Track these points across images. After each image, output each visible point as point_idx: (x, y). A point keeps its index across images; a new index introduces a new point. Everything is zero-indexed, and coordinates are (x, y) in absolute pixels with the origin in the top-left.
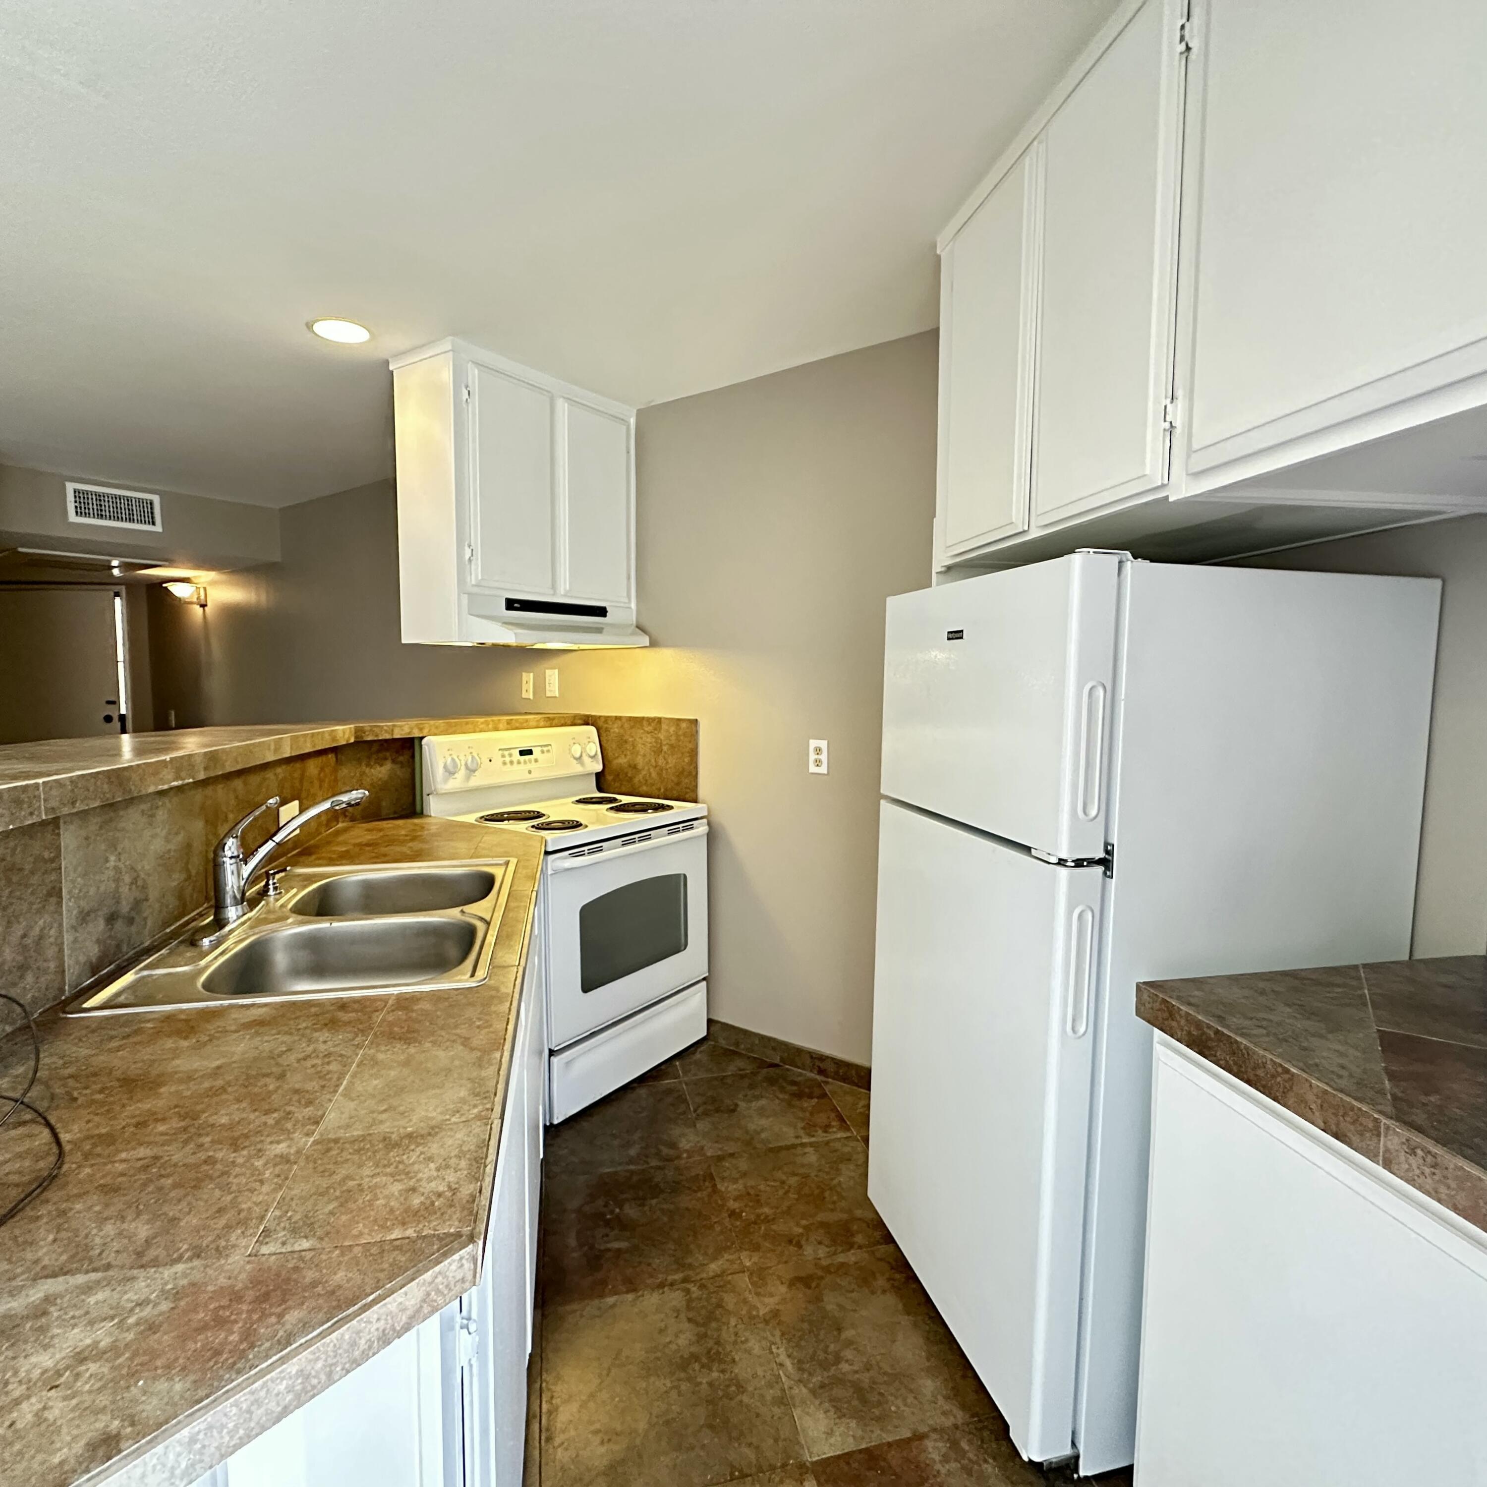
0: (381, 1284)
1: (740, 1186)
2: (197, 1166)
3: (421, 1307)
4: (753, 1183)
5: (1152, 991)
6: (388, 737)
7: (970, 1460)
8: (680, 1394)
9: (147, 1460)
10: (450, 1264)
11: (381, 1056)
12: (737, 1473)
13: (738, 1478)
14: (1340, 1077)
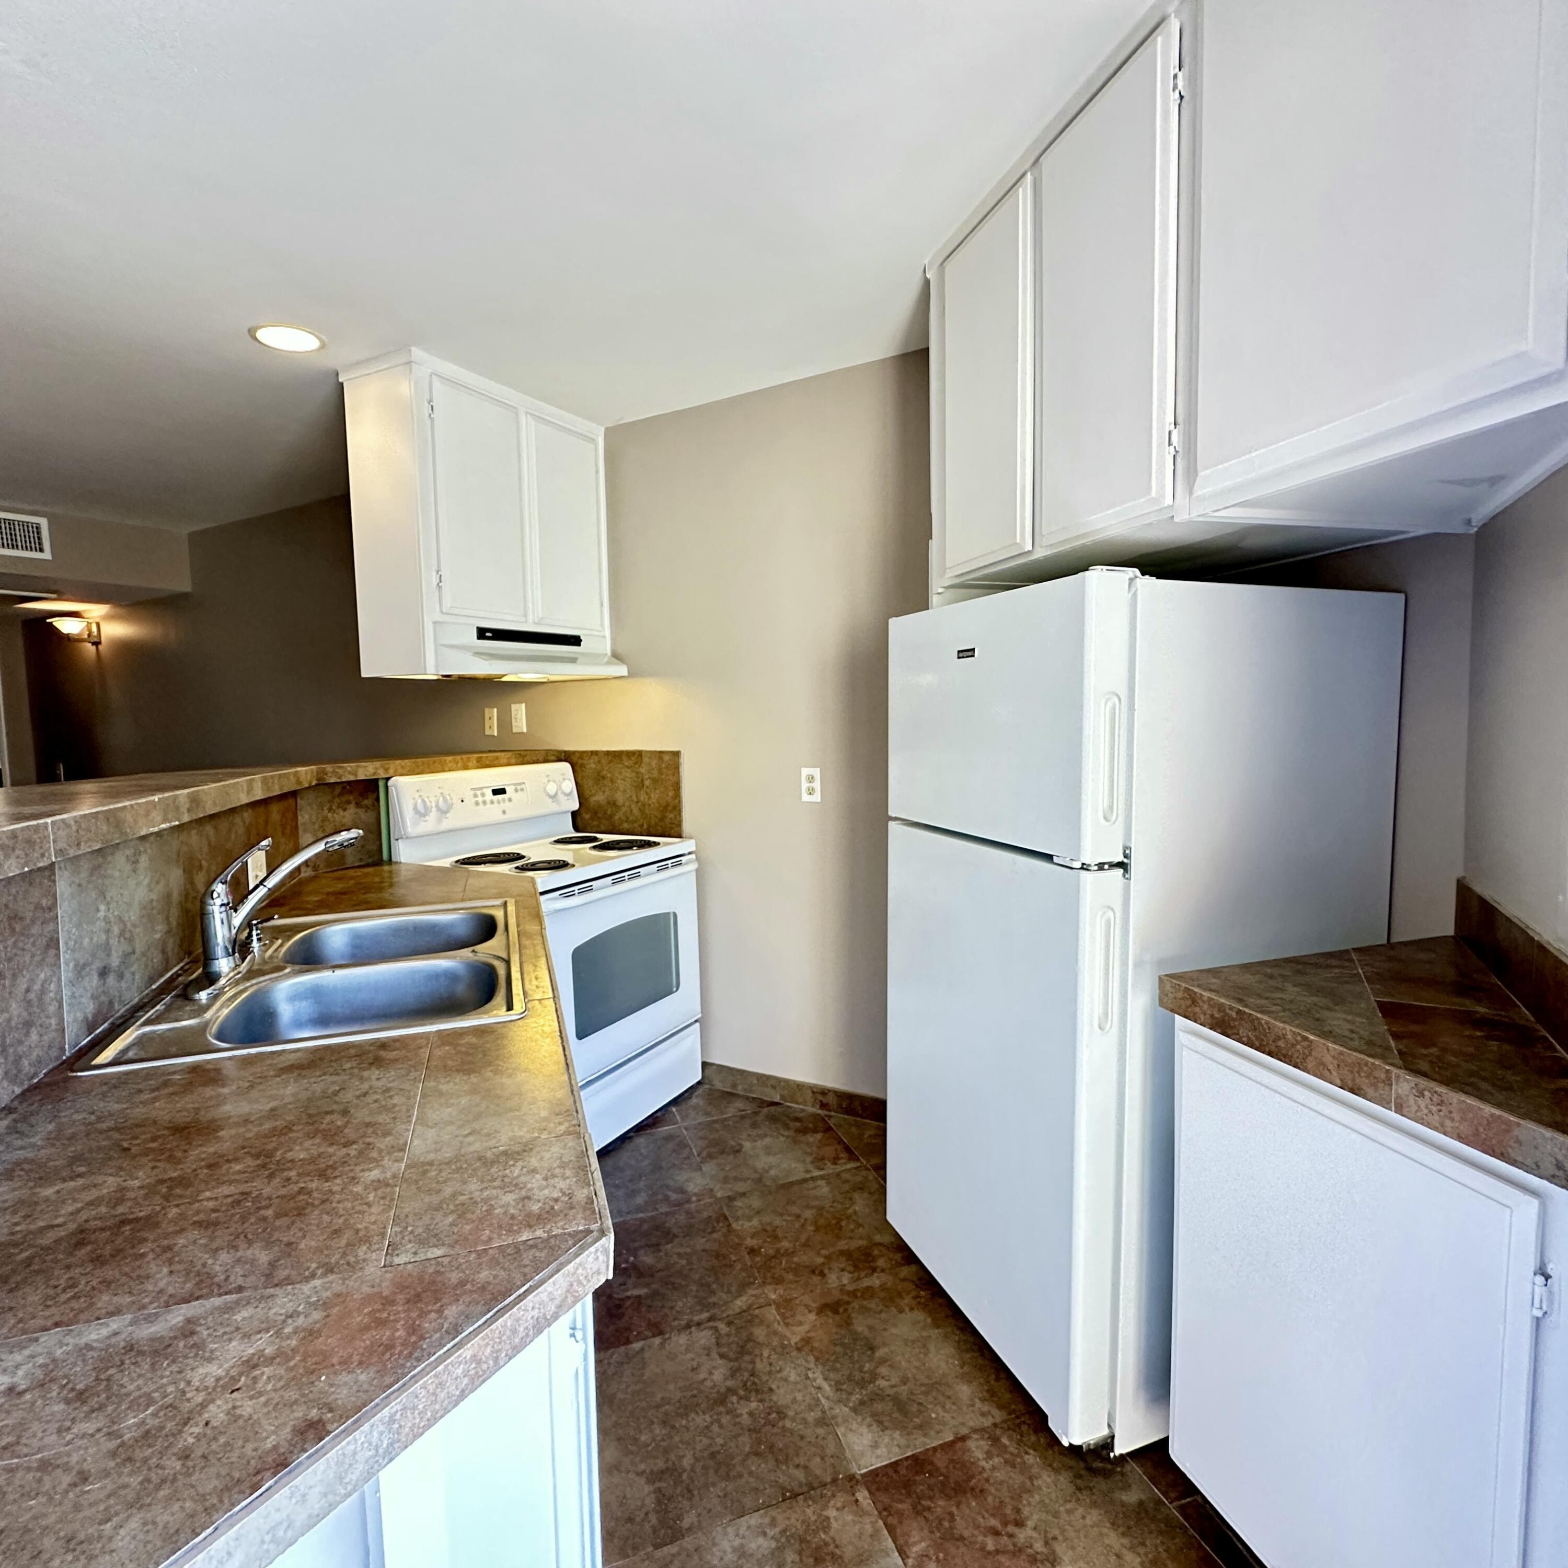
0: (528, 1277)
1: (755, 1222)
2: (293, 1197)
3: (566, 1297)
4: (769, 1220)
5: (1174, 981)
6: (352, 778)
7: (1012, 1454)
8: (721, 1426)
9: (357, 1437)
10: (588, 1256)
11: (444, 1088)
12: (788, 1494)
13: (790, 1498)
14: (1352, 1039)
